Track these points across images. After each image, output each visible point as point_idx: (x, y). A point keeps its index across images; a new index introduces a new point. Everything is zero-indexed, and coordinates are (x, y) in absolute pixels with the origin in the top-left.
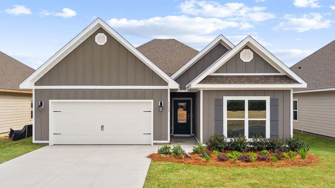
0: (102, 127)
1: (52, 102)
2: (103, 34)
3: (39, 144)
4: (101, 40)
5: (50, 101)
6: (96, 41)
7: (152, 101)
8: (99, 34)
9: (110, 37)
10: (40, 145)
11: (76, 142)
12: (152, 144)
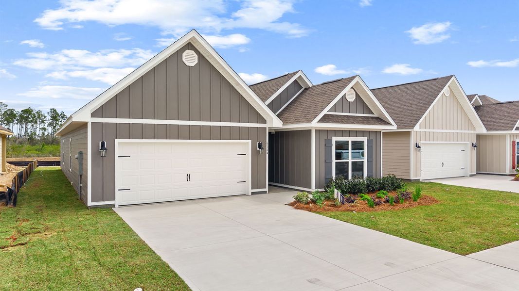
0: (188, 176)
1: (119, 143)
2: (193, 52)
3: (99, 207)
4: (190, 59)
5: (117, 141)
6: (184, 60)
7: (250, 141)
8: (188, 52)
9: (201, 56)
10: (101, 208)
11: (152, 199)
12: (250, 194)
